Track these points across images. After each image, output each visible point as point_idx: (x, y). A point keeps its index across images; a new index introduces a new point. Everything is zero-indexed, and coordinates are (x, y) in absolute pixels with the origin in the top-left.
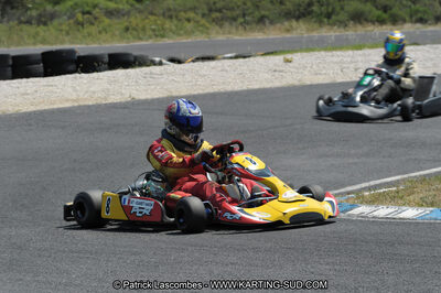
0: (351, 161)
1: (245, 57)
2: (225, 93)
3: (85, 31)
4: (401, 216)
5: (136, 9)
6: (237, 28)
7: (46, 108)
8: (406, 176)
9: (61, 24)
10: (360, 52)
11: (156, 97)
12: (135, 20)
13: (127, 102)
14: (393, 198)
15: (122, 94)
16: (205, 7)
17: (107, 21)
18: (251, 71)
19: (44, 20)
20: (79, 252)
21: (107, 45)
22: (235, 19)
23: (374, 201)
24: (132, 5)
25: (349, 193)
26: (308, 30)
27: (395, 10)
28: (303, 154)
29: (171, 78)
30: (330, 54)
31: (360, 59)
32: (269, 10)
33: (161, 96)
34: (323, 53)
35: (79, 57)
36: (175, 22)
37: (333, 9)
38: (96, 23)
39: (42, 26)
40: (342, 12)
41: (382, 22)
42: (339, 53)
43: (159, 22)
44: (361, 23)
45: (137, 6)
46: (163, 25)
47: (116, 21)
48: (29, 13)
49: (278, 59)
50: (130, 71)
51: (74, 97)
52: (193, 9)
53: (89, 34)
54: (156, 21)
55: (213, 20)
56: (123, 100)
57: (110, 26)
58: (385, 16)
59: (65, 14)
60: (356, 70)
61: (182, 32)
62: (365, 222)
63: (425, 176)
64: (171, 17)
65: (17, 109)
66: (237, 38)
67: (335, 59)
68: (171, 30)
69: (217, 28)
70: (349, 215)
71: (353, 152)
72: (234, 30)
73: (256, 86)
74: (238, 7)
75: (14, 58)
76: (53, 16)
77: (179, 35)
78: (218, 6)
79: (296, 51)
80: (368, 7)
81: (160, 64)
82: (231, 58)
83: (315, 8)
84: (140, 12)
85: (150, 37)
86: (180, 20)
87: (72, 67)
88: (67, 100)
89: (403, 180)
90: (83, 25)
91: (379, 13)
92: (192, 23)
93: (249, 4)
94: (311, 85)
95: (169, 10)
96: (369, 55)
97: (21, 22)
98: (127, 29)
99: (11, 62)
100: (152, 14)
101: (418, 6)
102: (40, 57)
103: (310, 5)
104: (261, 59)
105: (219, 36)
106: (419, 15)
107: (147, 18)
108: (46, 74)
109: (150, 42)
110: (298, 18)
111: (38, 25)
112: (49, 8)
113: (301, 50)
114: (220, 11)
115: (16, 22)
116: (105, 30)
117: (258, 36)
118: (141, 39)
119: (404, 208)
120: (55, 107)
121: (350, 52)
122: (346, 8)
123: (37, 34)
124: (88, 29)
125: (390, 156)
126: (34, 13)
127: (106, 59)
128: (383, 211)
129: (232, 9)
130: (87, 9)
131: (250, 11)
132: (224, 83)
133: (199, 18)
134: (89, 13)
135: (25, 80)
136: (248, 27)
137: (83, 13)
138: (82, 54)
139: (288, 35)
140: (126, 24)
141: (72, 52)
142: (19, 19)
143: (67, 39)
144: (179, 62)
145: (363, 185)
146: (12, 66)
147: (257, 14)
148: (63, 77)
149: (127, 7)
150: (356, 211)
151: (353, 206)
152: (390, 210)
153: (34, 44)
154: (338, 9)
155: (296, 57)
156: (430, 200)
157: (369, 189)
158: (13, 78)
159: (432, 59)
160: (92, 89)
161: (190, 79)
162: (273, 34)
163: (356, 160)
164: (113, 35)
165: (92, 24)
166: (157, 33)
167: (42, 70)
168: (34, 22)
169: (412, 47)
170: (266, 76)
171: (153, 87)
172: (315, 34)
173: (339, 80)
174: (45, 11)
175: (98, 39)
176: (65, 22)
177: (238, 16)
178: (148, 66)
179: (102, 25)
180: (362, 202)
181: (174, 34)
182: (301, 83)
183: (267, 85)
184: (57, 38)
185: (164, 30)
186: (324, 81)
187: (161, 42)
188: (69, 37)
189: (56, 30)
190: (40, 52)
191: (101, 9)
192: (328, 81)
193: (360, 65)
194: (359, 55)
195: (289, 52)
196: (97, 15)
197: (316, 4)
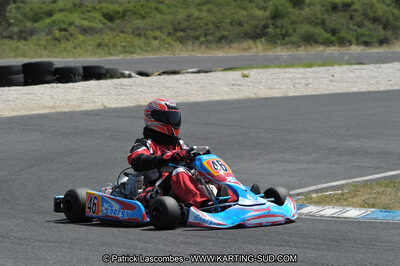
0: (301, 166)
1: (206, 72)
2: (188, 104)
3: (62, 46)
4: (346, 215)
5: (108, 27)
6: (199, 46)
8: (350, 181)
9: (39, 40)
10: (310, 70)
11: (126, 105)
12: (107, 37)
13: (99, 110)
14: (338, 200)
15: (95, 102)
16: (170, 26)
17: (81, 38)
18: (212, 84)
19: (23, 36)
21: (81, 59)
22: (197, 38)
23: (321, 202)
24: (104, 24)
25: (298, 194)
26: (264, 49)
27: (343, 34)
29: (139, 89)
30: (282, 70)
31: (310, 75)
32: (229, 31)
33: (130, 105)
34: (277, 69)
35: (57, 69)
36: (144, 40)
37: (287, 31)
38: (72, 40)
39: (22, 42)
40: (294, 34)
41: (327, 43)
42: (291, 70)
43: (128, 39)
44: (311, 45)
45: (109, 24)
46: (132, 42)
47: (88, 37)
48: (10, 29)
49: (236, 74)
50: (103, 82)
51: (51, 104)
52: (161, 28)
53: (65, 49)
54: (125, 38)
55: (178, 39)
56: (96, 108)
57: (84, 42)
58: (334, 38)
59: (44, 31)
60: (307, 85)
61: (149, 49)
62: (312, 220)
63: (367, 181)
64: (139, 35)
66: (199, 55)
67: (287, 75)
68: (139, 47)
69: (180, 45)
70: (300, 214)
71: (303, 158)
72: (197, 48)
73: (216, 98)
74: (201, 27)
76: (32, 33)
77: (148, 52)
78: (183, 26)
79: (253, 68)
80: (318, 30)
81: (130, 76)
82: (194, 72)
83: (270, 30)
84: (112, 30)
85: (120, 53)
86: (147, 38)
87: (49, 78)
88: (45, 107)
89: (347, 184)
90: (59, 40)
91: (327, 35)
92: (158, 41)
93: (211, 25)
94: (265, 98)
95: (138, 28)
96: (319, 72)
97: (3, 37)
98: (99, 45)
100: (122, 32)
101: (363, 30)
102: (21, 68)
103: (266, 27)
104: (220, 74)
105: (182, 52)
106: (364, 39)
107: (118, 35)
108: (26, 83)
109: (121, 57)
111: (19, 40)
112: (29, 24)
113: (258, 67)
114: (183, 30)
116: (79, 45)
117: (218, 53)
118: (110, 54)
119: (348, 209)
120: (35, 112)
121: (302, 70)
122: (298, 31)
123: (18, 48)
125: (336, 163)
126: (16, 29)
127: (81, 71)
128: (329, 211)
129: (195, 29)
130: (64, 26)
131: (211, 31)
132: (187, 95)
133: (164, 37)
134: (65, 30)
135: (7, 88)
136: (209, 46)
138: (59, 66)
139: (245, 54)
140: (98, 41)
141: (51, 64)
142: (2, 34)
143: (44, 52)
144: (147, 75)
145: (314, 188)
147: (218, 34)
148: (42, 86)
149: (100, 26)
150: (305, 211)
151: (302, 206)
152: (335, 210)
153: (15, 57)
154: (291, 31)
155: (253, 73)
156: (371, 201)
157: (316, 191)
159: (375, 78)
160: (67, 98)
161: (156, 90)
163: (305, 166)
164: (87, 51)
165: (68, 40)
166: (127, 49)
167: (22, 80)
168: (15, 37)
169: (358, 66)
170: (226, 89)
171: (123, 97)
172: (270, 53)
173: (291, 94)
174: (25, 27)
175: (74, 54)
176: (43, 38)
177: (200, 35)
178: (118, 78)
179: (76, 42)
180: (310, 203)
181: (142, 50)
182: (257, 96)
183: (226, 97)
184: (36, 51)
185: (133, 47)
186: (278, 95)
187: (130, 57)
188: (47, 52)
189: (35, 45)
190: (21, 64)
191: (77, 27)
192: (281, 95)
193: (310, 81)
194: (309, 72)
195: (246, 68)
196: (73, 32)
197: (271, 26)
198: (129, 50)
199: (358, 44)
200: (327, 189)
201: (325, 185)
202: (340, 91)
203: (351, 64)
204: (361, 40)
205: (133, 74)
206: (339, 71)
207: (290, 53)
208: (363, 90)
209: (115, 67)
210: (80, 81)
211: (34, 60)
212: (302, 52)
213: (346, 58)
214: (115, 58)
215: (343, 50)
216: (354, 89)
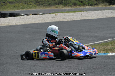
1: (45, 14)
2: (40, 23)
6: (43, 7)
10: (75, 13)
11: (22, 24)
12: (17, 4)
13: (14, 25)
15: (13, 23)
16: (35, 1)
17: (9, 5)
18: (47, 18)
21: (9, 11)
22: (42, 5)
27: (84, 2)
29: (26, 19)
30: (67, 13)
31: (75, 15)
32: (52, 2)
34: (65, 13)
36: (27, 5)
37: (68, 2)
40: (70, 3)
41: (80, 5)
42: (69, 13)
44: (75, 6)
46: (24, 6)
47: (11, 4)
49: (54, 15)
50: (15, 17)
52: (32, 2)
53: (4, 8)
56: (13, 25)
57: (10, 6)
58: (82, 4)
60: (74, 17)
61: (29, 8)
63: (91, 44)
64: (26, 4)
66: (43, 9)
67: (68, 15)
68: (26, 7)
69: (38, 6)
72: (42, 7)
73: (48, 21)
74: (43, 1)
77: (28, 8)
78: (38, 1)
79: (58, 13)
80: (77, 2)
81: (23, 15)
82: (41, 14)
84: (18, 2)
85: (20, 9)
86: (28, 5)
90: (3, 5)
91: (80, 3)
92: (31, 5)
93: (46, 0)
94: (62, 21)
95: (25, 2)
96: (77, 14)
98: (14, 7)
100: (21, 3)
101: (90, 1)
103: (62, 1)
104: (49, 15)
105: (39, 9)
106: (91, 4)
107: (20, 4)
109: (20, 10)
113: (60, 12)
114: (39, 2)
117: (49, 9)
118: (18, 9)
121: (72, 13)
124: (4, 7)
127: (9, 14)
131: (46, 2)
132: (39, 21)
133: (33, 4)
134: (4, 2)
136: (46, 6)
138: (3, 13)
139: (56, 9)
140: (14, 5)
144: (28, 15)
147: (48, 3)
149: (14, 1)
154: (69, 2)
155: (58, 14)
159: (93, 15)
160: (5, 22)
161: (31, 19)
162: (52, 8)
164: (11, 8)
165: (5, 5)
169: (88, 12)
170: (51, 19)
171: (21, 21)
172: (63, 8)
173: (69, 20)
175: (7, 9)
177: (43, 3)
178: (20, 16)
179: (8, 6)
181: (27, 8)
182: (59, 21)
183: (51, 21)
186: (66, 20)
187: (23, 10)
191: (8, 1)
192: (67, 20)
193: (75, 16)
194: (75, 14)
195: (56, 13)
196: (6, 3)
197: (64, 1)
198: (23, 8)
199: (88, 6)
202: (83, 19)
203: (86, 11)
204: (89, 4)
205: (24, 15)
206: (83, 13)
208: (90, 19)
209: (19, 13)
210: (9, 17)
212: (73, 8)
214: (19, 10)
215: (84, 7)
216: (88, 18)
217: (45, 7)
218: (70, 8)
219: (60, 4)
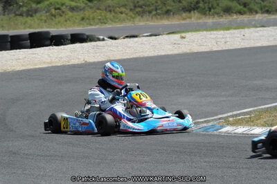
0: (222, 99)
1: (156, 35)
2: (143, 58)
3: (57, 20)
4: (252, 132)
5: (88, 6)
6: (152, 18)
7: (32, 67)
8: (256, 108)
9: (41, 16)
10: (228, 32)
11: (100, 60)
12: (88, 13)
13: (82, 64)
14: (247, 122)
15: (79, 59)
16: (131, 4)
17: (70, 14)
18: (159, 44)
19: (31, 13)
20: (51, 156)
21: (71, 29)
22: (150, 12)
23: (235, 123)
24: (86, 4)
25: (220, 119)
26: (197, 19)
27: (252, 6)
28: (191, 95)
29: (109, 48)
30: (209, 33)
31: (228, 36)
32: (172, 6)
34: (205, 32)
35: (53, 36)
36: (113, 14)
37: (212, 5)
38: (64, 15)
39: (29, 18)
40: (217, 7)
41: (240, 13)
42: (215, 32)
43: (103, 14)
44: (229, 14)
45: (90, 4)
46: (105, 16)
47: (75, 13)
48: (21, 9)
49: (177, 36)
50: (84, 45)
51: (49, 61)
52: (125, 6)
53: (59, 22)
54: (101, 13)
55: (137, 13)
56: (79, 63)
57: (72, 17)
58: (245, 9)
59: (44, 10)
60: (225, 43)
61: (117, 20)
62: (229, 136)
63: (268, 108)
64: (110, 11)
65: (13, 68)
66: (152, 24)
67: (212, 36)
68: (110, 19)
69: (139, 17)
70: (220, 132)
71: (223, 93)
72: (150, 19)
73: (163, 54)
74: (153, 4)
75: (12, 37)
76: (36, 11)
77: (115, 22)
78: (141, 3)
79: (188, 32)
80: (234, 4)
81: (103, 40)
82: (147, 36)
83: (201, 5)
84: (91, 8)
85: (97, 24)
86: (116, 13)
87: (48, 42)
88: (45, 63)
89: (254, 110)
90: (55, 16)
91: (242, 7)
92: (124, 15)
93: (159, 2)
94: (197, 53)
95: (109, 6)
96: (234, 33)
97: (16, 15)
98: (83, 19)
99: (9, 40)
100: (98, 9)
101: (265, 3)
102: (28, 36)
103: (198, 3)
104: (165, 37)
105: (141, 22)
106: (266, 9)
107: (95, 12)
108: (32, 47)
109: (97, 27)
110: (190, 11)
111: (27, 16)
112: (34, 6)
113: (191, 31)
114: (141, 7)
115: (13, 15)
116: (69, 19)
117: (165, 22)
118: (91, 25)
119: (254, 128)
120: (37, 67)
121: (222, 32)
122: (220, 4)
123: (26, 22)
124: (58, 19)
125: (246, 96)
126: (25, 9)
127: (69, 38)
128: (240, 130)
129: (149, 6)
130: (58, 6)
131: (160, 7)
132: (142, 52)
133: (128, 11)
134: (59, 9)
135: (18, 50)
136: (159, 17)
137: (56, 9)
138: (54, 34)
139: (184, 22)
140: (82, 15)
141: (48, 33)
142: (15, 13)
144: (115, 39)
145: (229, 114)
146: (10, 42)
147: (164, 9)
148: (42, 48)
149: (83, 5)
150: (224, 130)
151: (222, 127)
152: (245, 129)
153: (25, 28)
154: (215, 5)
155: (188, 35)
156: (270, 122)
157: (232, 116)
158: (11, 49)
159: (273, 36)
160: (60, 56)
161: (121, 49)
162: (174, 21)
163: (225, 99)
164: (74, 22)
165: (61, 16)
166: (102, 21)
167: (29, 44)
168: (24, 14)
169: (261, 29)
170: (169, 47)
171: (98, 54)
172: (201, 21)
173: (215, 49)
174: (31, 7)
175: (65, 25)
176: (43, 15)
177: (152, 10)
178: (96, 41)
179: (67, 17)
180: (228, 124)
181: (112, 21)
182: (191, 51)
183: (170, 53)
184: (39, 24)
185: (106, 19)
186: (206, 50)
187: (104, 26)
188: (46, 24)
189: (38, 19)
190: (28, 33)
191: (66, 7)
192: (208, 50)
193: (228, 39)
194: (227, 34)
195: (183, 32)
196: (64, 10)
197: (201, 2)
198: (103, 21)
199: (262, 13)
200: (239, 115)
201: (239, 112)
202: (248, 46)
203: (257, 27)
204: (264, 10)
206: (248, 32)
207: (215, 21)
208: (264, 45)
209: (93, 34)
210: (69, 44)
211: (37, 30)
212: (225, 20)
213: (253, 23)
214: (93, 27)
215: (251, 17)
216: (259, 45)
217: (157, 19)
218: (216, 19)
219: (194, 9)
